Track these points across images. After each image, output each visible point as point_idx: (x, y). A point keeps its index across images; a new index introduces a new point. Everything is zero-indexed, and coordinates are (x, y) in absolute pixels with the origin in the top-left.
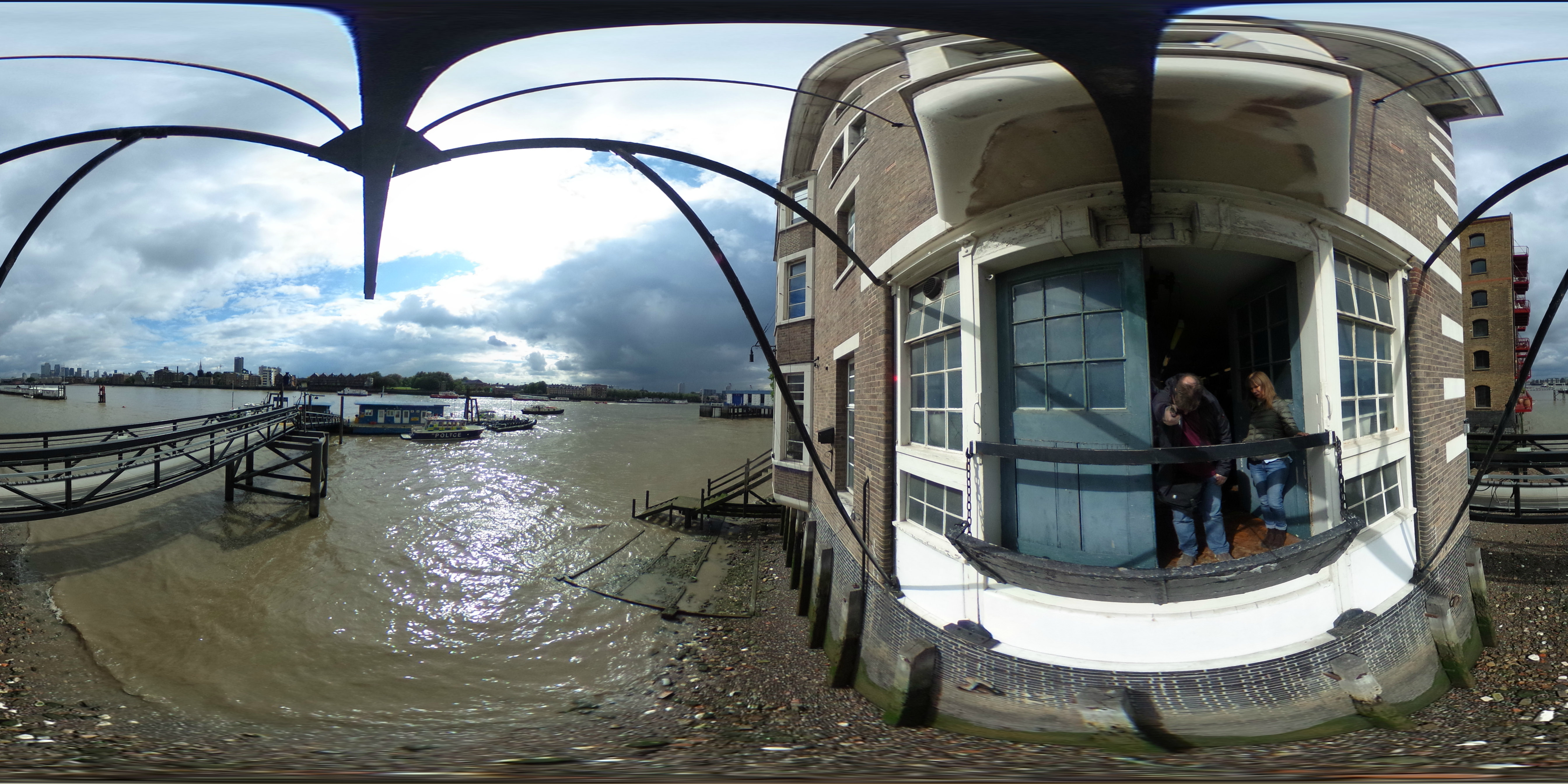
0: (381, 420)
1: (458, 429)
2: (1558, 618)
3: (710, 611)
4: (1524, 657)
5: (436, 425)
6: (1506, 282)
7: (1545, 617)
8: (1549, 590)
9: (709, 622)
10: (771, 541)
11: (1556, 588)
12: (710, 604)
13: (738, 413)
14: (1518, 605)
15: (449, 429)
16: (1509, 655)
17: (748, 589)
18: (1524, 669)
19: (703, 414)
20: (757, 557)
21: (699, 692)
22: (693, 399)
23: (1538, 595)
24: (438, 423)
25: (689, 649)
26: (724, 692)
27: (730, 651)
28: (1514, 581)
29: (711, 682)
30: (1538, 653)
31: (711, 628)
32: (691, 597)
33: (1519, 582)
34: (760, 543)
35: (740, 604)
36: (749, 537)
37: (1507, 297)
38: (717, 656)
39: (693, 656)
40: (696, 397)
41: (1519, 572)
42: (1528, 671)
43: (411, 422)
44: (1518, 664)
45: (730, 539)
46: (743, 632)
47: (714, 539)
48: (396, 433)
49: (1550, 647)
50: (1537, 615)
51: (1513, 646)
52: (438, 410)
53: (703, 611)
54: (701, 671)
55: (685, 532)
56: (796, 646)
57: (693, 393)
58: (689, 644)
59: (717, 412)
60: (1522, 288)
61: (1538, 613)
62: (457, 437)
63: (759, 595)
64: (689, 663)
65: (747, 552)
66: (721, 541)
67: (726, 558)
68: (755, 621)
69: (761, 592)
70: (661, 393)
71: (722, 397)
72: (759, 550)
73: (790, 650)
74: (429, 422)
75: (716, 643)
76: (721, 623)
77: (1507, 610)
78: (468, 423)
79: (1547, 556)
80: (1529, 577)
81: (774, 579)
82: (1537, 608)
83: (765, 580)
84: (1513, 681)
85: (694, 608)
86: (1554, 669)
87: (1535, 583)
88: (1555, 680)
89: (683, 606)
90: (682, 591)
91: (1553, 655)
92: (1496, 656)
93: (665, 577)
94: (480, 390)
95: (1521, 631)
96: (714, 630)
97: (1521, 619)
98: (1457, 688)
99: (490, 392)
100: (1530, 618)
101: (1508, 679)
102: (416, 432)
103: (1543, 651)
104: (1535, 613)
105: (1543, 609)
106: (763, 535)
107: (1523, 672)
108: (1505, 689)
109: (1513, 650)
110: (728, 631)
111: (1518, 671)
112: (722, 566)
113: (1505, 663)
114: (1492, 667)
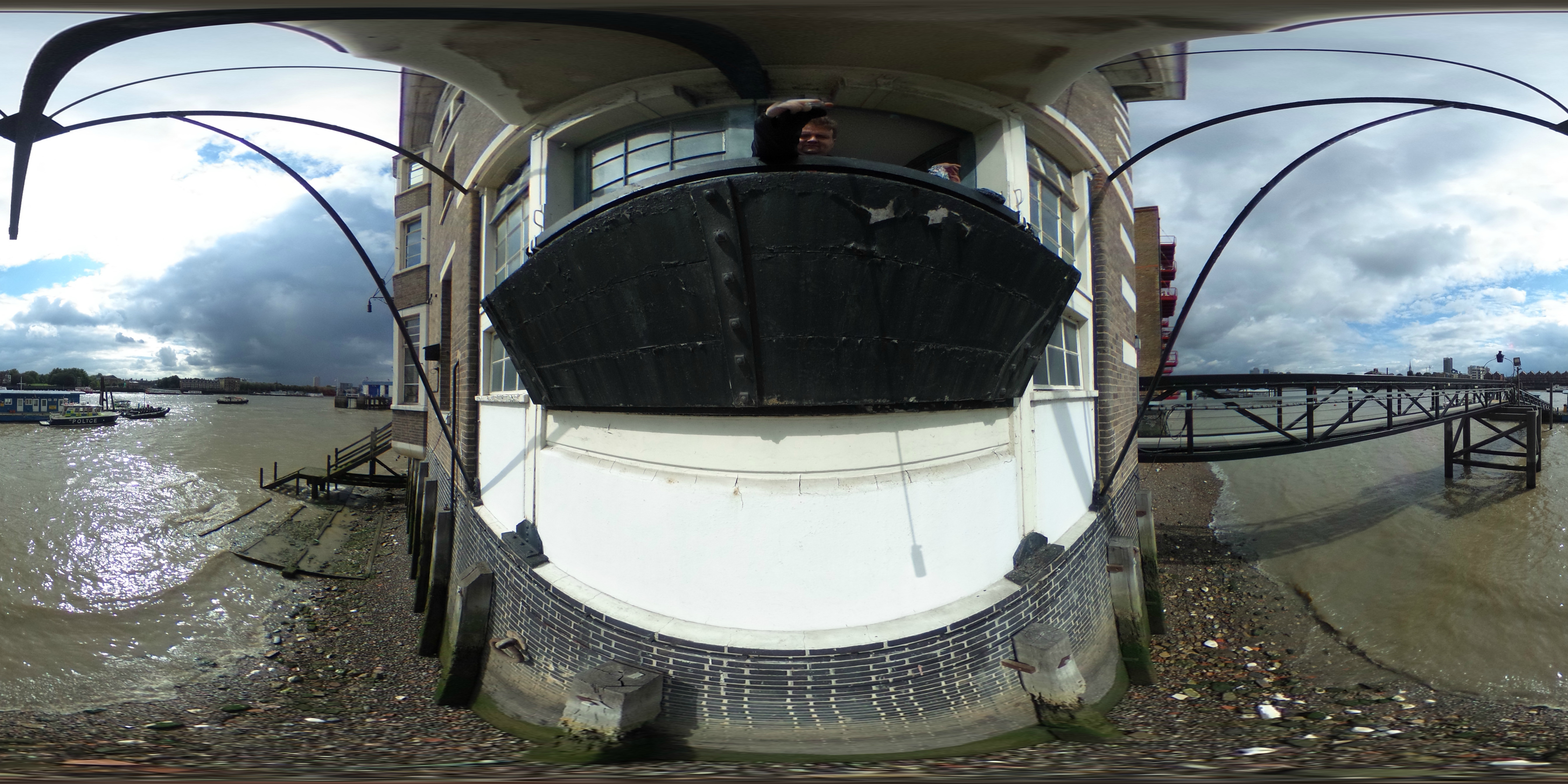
0: (20, 408)
1: (94, 415)
2: (1225, 598)
3: (328, 571)
4: (1199, 644)
5: (73, 411)
6: (1154, 269)
7: (1211, 599)
8: (1210, 570)
9: (326, 582)
10: (395, 511)
11: (1217, 568)
12: (329, 565)
13: (375, 405)
14: (1179, 587)
15: (86, 415)
16: (1181, 643)
17: (367, 553)
18: (1205, 659)
19: (338, 405)
20: (380, 524)
21: (301, 652)
22: (329, 392)
23: (1199, 576)
24: (74, 409)
25: (304, 607)
26: (322, 653)
27: (339, 611)
28: (1170, 562)
29: (315, 642)
30: (1214, 639)
31: (327, 587)
32: (311, 559)
33: (1177, 563)
34: (384, 512)
35: (357, 566)
36: (374, 507)
37: (1154, 283)
38: (326, 616)
39: (306, 615)
40: (332, 391)
41: (1175, 553)
42: (1210, 660)
43: (49, 411)
44: (1194, 653)
45: (356, 508)
46: (356, 593)
47: (340, 508)
48: (35, 420)
49: (1225, 631)
50: (1201, 597)
51: (1183, 632)
52: (76, 398)
53: (321, 571)
54: (310, 630)
55: (312, 502)
56: (402, 609)
57: (328, 386)
58: (304, 603)
59: (352, 403)
60: (1168, 275)
61: (1202, 594)
62: (93, 423)
63: (377, 557)
64: (300, 621)
65: (371, 519)
66: (346, 510)
67: (349, 524)
68: (369, 583)
69: (378, 556)
70: (295, 386)
71: (359, 390)
72: (383, 518)
73: (396, 613)
74: (66, 408)
75: (328, 603)
76: (336, 584)
77: (1167, 593)
78: (103, 411)
79: (1203, 537)
80: (1186, 557)
81: (393, 545)
82: (1200, 589)
83: (384, 544)
84: (1198, 673)
85: (314, 568)
86: (1238, 656)
87: (1194, 564)
88: (1245, 668)
89: (304, 566)
90: (303, 552)
91: (1231, 640)
92: (1167, 645)
93: (288, 540)
94: (114, 385)
95: (1188, 615)
96: (329, 590)
97: (1186, 602)
98: (1137, 685)
99: (125, 387)
100: (1195, 600)
101: (1191, 671)
102: (54, 418)
103: (1218, 635)
104: (1199, 594)
105: (1207, 590)
106: (388, 505)
107: (1206, 661)
108: (1194, 683)
109: (1185, 637)
110: (341, 591)
111: (1200, 661)
112: (344, 531)
113: (1180, 652)
114: (1168, 658)
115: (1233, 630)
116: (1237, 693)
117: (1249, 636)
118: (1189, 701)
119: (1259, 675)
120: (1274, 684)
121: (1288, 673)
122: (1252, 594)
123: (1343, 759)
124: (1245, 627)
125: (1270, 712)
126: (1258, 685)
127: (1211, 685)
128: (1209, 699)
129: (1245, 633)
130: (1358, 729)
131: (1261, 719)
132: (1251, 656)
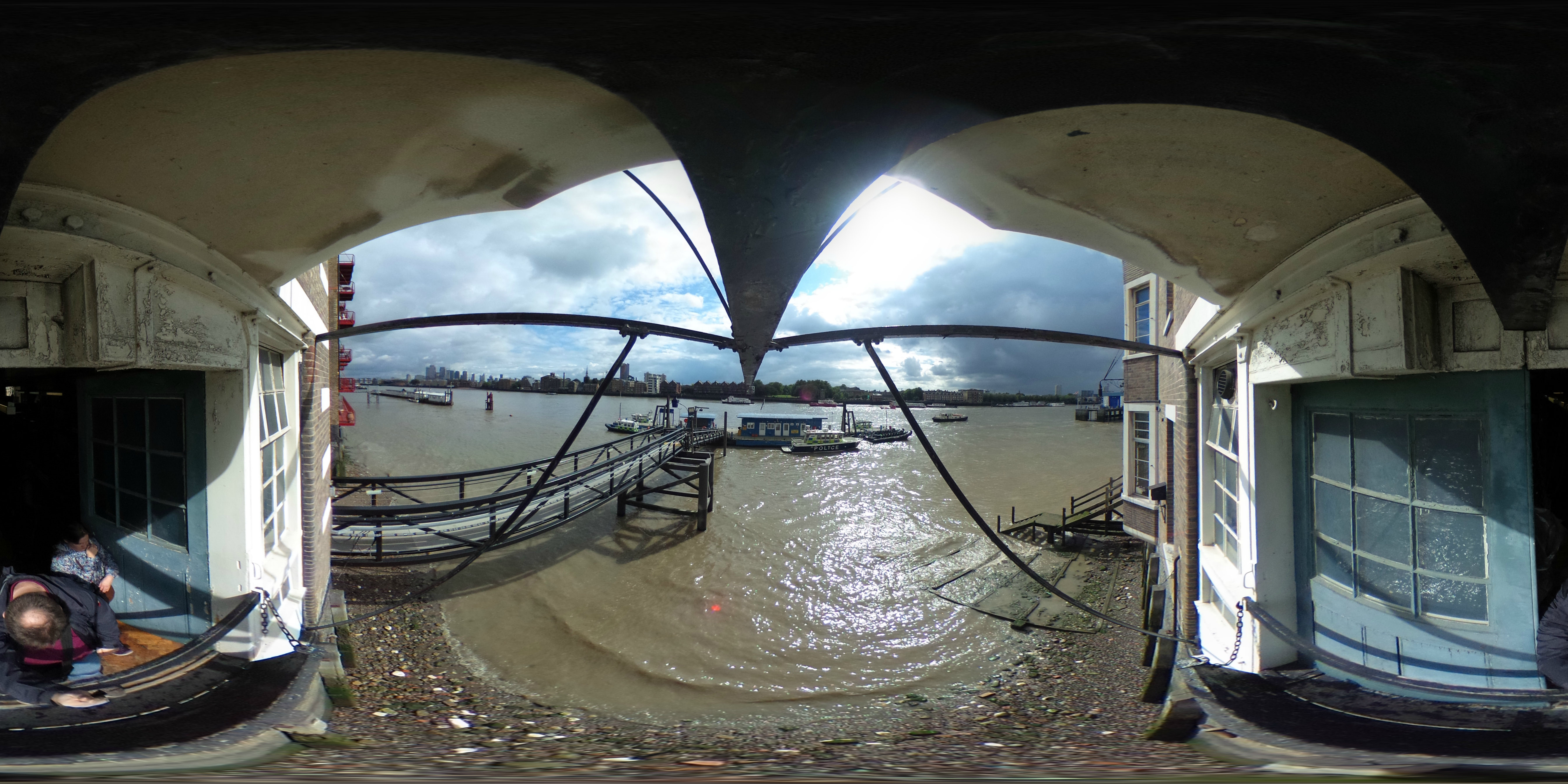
0: (762, 432)
1: (835, 441)
2: (408, 636)
3: (1058, 625)
4: (388, 674)
5: (815, 438)
7: (395, 636)
8: (391, 610)
9: (1054, 635)
10: (1131, 560)
11: (399, 607)
12: (1059, 619)
13: (1115, 416)
14: (363, 626)
15: (827, 442)
16: (371, 673)
17: (1100, 606)
18: (394, 685)
19: (1079, 417)
20: (1114, 575)
22: (1070, 401)
23: (381, 615)
24: (816, 436)
25: (1029, 657)
26: (1038, 696)
27: (1065, 662)
29: (1033, 687)
30: (401, 670)
31: (1054, 640)
32: (1041, 612)
33: (359, 603)
34: (1120, 561)
35: (1087, 620)
36: (1110, 554)
38: (1050, 665)
39: (1029, 663)
40: (1073, 399)
41: (357, 593)
42: (399, 686)
43: (791, 435)
44: (384, 681)
45: (1091, 555)
46: (1084, 646)
47: (1075, 555)
48: (776, 446)
49: (409, 663)
50: (385, 635)
51: (372, 665)
52: (818, 422)
53: (1050, 625)
54: (1031, 677)
55: (1047, 547)
56: (1130, 662)
57: (1070, 394)
58: (1029, 653)
59: (1093, 415)
61: (386, 632)
62: (835, 450)
64: (1023, 669)
65: (1106, 569)
66: (1081, 558)
67: (1084, 575)
68: (1099, 637)
69: (1111, 611)
70: (1037, 396)
72: (1118, 568)
74: (808, 435)
75: (1054, 654)
76: (1064, 637)
77: (353, 631)
78: (846, 435)
79: (383, 576)
81: (1127, 598)
82: (384, 627)
83: (1118, 598)
84: (391, 696)
85: (1044, 621)
86: (424, 683)
87: (376, 603)
88: (432, 692)
89: (1033, 619)
90: (1035, 605)
91: (416, 671)
92: (359, 676)
93: (1021, 592)
94: (858, 397)
95: (374, 650)
96: (1057, 642)
97: (371, 639)
98: (339, 707)
99: (868, 399)
100: (380, 638)
101: (384, 695)
102: (796, 445)
103: (404, 667)
104: (383, 633)
105: (390, 628)
106: (1125, 552)
107: (395, 687)
108: (389, 704)
109: (374, 669)
110: (1069, 644)
111: (390, 687)
112: (1078, 582)
113: (371, 681)
114: (361, 686)
115: (417, 663)
116: (428, 710)
117: (432, 667)
118: (388, 717)
119: (444, 697)
120: (458, 703)
121: (470, 695)
122: (432, 632)
123: (521, 755)
124: (428, 660)
125: (461, 724)
126: (446, 705)
127: (404, 705)
128: (406, 715)
129: (428, 665)
130: (531, 735)
131: (453, 729)
132: (436, 682)
